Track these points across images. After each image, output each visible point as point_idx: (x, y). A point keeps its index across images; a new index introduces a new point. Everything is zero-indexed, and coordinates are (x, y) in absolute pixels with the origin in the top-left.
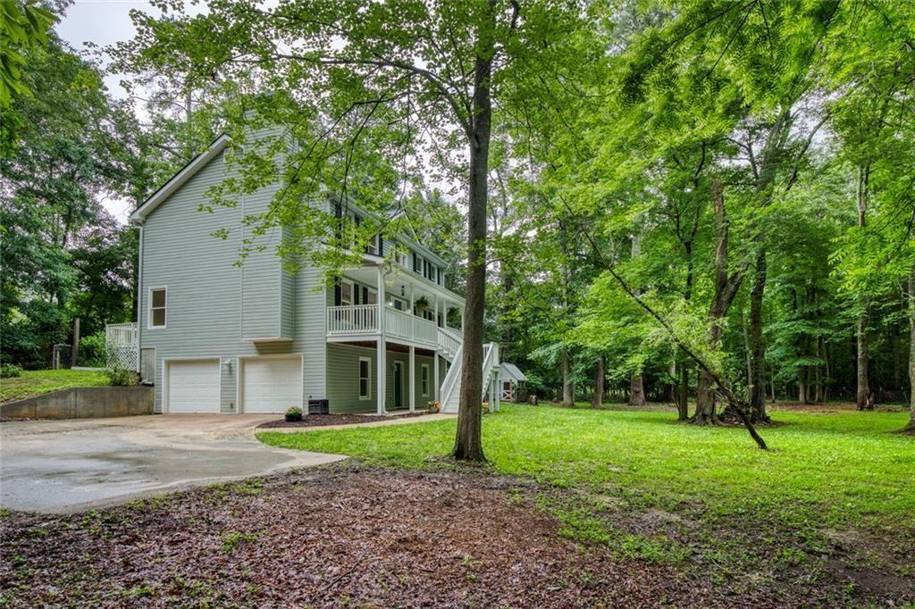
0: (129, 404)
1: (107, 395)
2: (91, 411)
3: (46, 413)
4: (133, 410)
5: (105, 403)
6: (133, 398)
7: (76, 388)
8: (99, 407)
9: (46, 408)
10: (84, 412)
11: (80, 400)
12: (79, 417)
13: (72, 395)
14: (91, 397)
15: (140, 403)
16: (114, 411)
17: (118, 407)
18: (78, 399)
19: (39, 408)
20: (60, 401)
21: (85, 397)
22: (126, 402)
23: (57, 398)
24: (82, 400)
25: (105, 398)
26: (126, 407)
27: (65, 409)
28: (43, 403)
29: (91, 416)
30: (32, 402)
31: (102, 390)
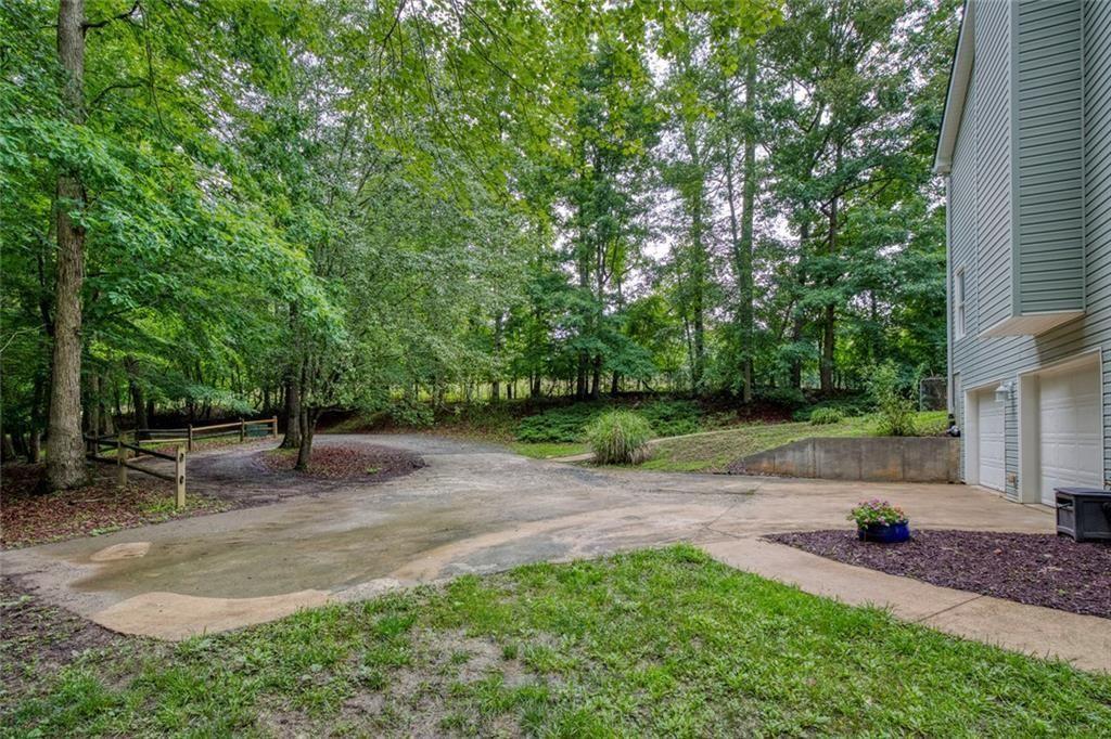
0: (905, 464)
1: (863, 448)
2: (837, 471)
3: (784, 468)
4: (912, 473)
5: (860, 460)
6: (913, 455)
7: (814, 439)
8: (850, 466)
9: (784, 462)
10: (828, 471)
11: (821, 455)
12: (820, 477)
13: (809, 449)
14: (837, 452)
15: (929, 465)
16: (879, 472)
17: (885, 467)
18: (817, 454)
19: (777, 461)
20: (798, 454)
21: (827, 451)
22: (899, 461)
23: (794, 450)
24: (822, 455)
25: (861, 453)
26: (899, 469)
27: (803, 465)
28: (781, 456)
29: (838, 477)
30: (770, 454)
31: (854, 442)
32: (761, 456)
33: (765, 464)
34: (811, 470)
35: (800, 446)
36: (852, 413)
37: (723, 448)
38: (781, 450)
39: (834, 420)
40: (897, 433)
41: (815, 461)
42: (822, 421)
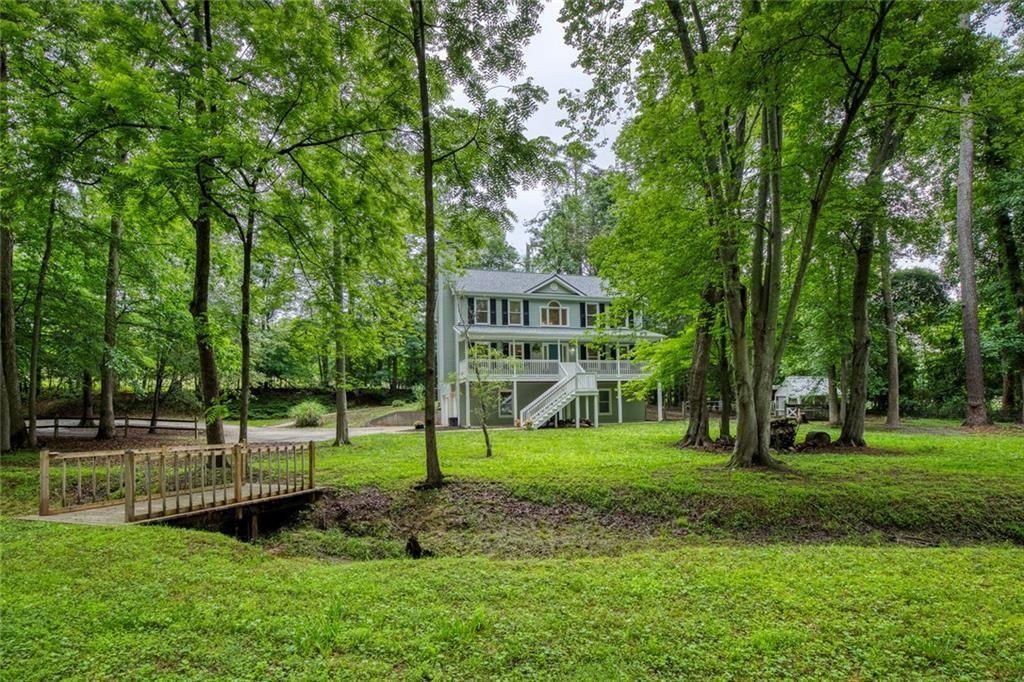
1: (414, 414)
2: (405, 423)
3: (387, 423)
5: (412, 419)
7: (397, 412)
8: (409, 421)
10: (402, 423)
13: (396, 415)
14: (405, 416)
18: (398, 417)
19: (385, 420)
20: (391, 418)
24: (401, 418)
25: (412, 416)
27: (394, 421)
30: (381, 418)
31: (410, 412)
32: (378, 419)
33: (380, 422)
34: (397, 423)
35: (392, 415)
36: (407, 402)
38: (386, 416)
39: (401, 405)
41: (398, 420)
42: (397, 406)
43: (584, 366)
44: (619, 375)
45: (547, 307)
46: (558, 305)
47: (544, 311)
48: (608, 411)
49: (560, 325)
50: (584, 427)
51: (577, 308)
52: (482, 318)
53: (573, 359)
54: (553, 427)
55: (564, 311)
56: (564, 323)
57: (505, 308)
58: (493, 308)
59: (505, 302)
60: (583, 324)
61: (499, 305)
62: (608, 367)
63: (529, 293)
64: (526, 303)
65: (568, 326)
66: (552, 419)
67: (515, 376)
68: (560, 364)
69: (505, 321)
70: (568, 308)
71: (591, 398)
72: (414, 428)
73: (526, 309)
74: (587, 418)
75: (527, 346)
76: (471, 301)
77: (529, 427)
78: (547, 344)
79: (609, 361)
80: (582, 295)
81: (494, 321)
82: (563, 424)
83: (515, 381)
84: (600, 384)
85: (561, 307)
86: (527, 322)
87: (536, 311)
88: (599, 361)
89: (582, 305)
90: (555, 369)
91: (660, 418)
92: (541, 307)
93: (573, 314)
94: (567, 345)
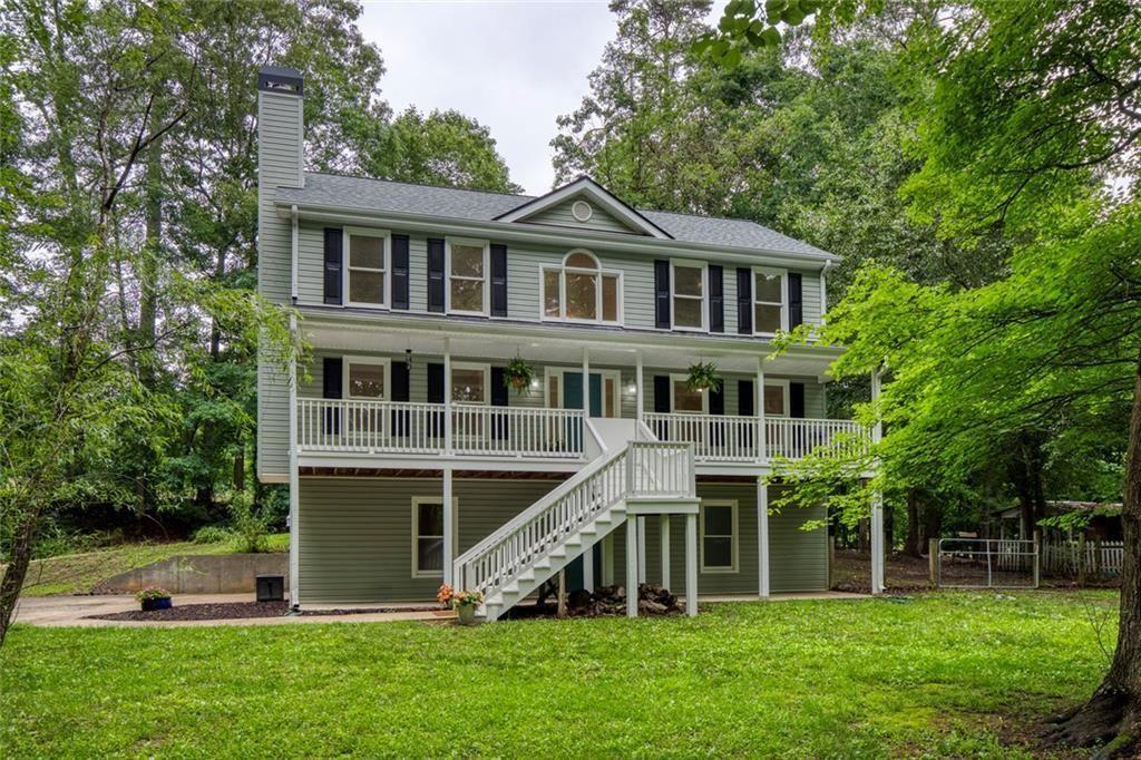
30: (137, 573)
31: (215, 559)
32: (129, 575)
33: (132, 583)
34: (175, 586)
35: (165, 565)
37: (93, 569)
38: (149, 569)
39: (218, 539)
40: (255, 550)
41: (178, 578)
42: (205, 541)
43: (662, 430)
44: (762, 460)
45: (560, 264)
46: (595, 266)
47: (552, 276)
48: (727, 561)
49: (599, 320)
50: (652, 613)
51: (647, 274)
52: (367, 288)
53: (630, 413)
54: (550, 612)
55: (610, 282)
56: (610, 312)
57: (435, 265)
58: (401, 261)
59: (435, 244)
60: (662, 319)
61: (418, 254)
62: (732, 437)
63: (508, 220)
64: (500, 250)
65: (620, 321)
66: (549, 588)
67: (449, 452)
68: (590, 422)
69: (436, 301)
70: (621, 272)
71: (678, 521)
72: (138, 606)
73: (499, 270)
74: (666, 585)
75: (498, 374)
76: (332, 234)
77: (465, 614)
78: (559, 373)
79: (731, 420)
80: (660, 236)
81: (401, 297)
82: (581, 604)
83: (448, 469)
84: (705, 484)
85: (602, 268)
86: (500, 305)
87: (528, 275)
88: (704, 417)
89: (661, 265)
90: (574, 439)
91: (878, 584)
92: (545, 264)
93: (634, 289)
94: (616, 375)
